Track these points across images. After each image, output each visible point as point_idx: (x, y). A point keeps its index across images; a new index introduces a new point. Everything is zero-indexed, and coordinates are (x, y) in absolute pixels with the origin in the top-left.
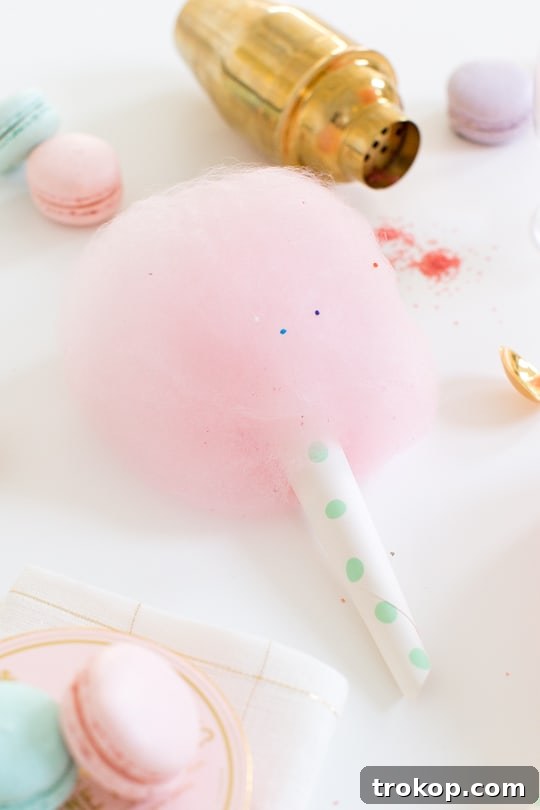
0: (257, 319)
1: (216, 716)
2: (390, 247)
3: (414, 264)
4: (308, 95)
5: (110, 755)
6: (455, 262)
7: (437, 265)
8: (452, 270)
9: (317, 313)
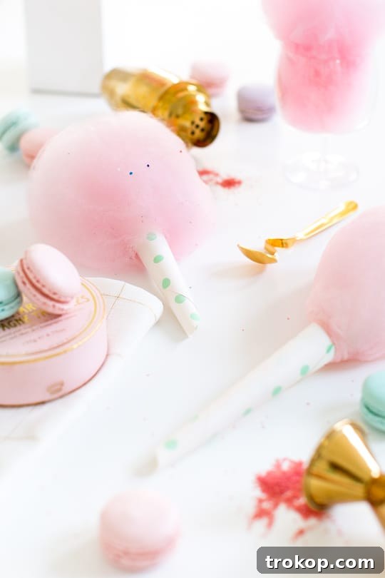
0: (119, 169)
1: (92, 294)
2: (205, 177)
3: (217, 183)
4: (161, 104)
5: (39, 285)
6: (239, 183)
7: (229, 183)
8: (237, 185)
9: (148, 166)
